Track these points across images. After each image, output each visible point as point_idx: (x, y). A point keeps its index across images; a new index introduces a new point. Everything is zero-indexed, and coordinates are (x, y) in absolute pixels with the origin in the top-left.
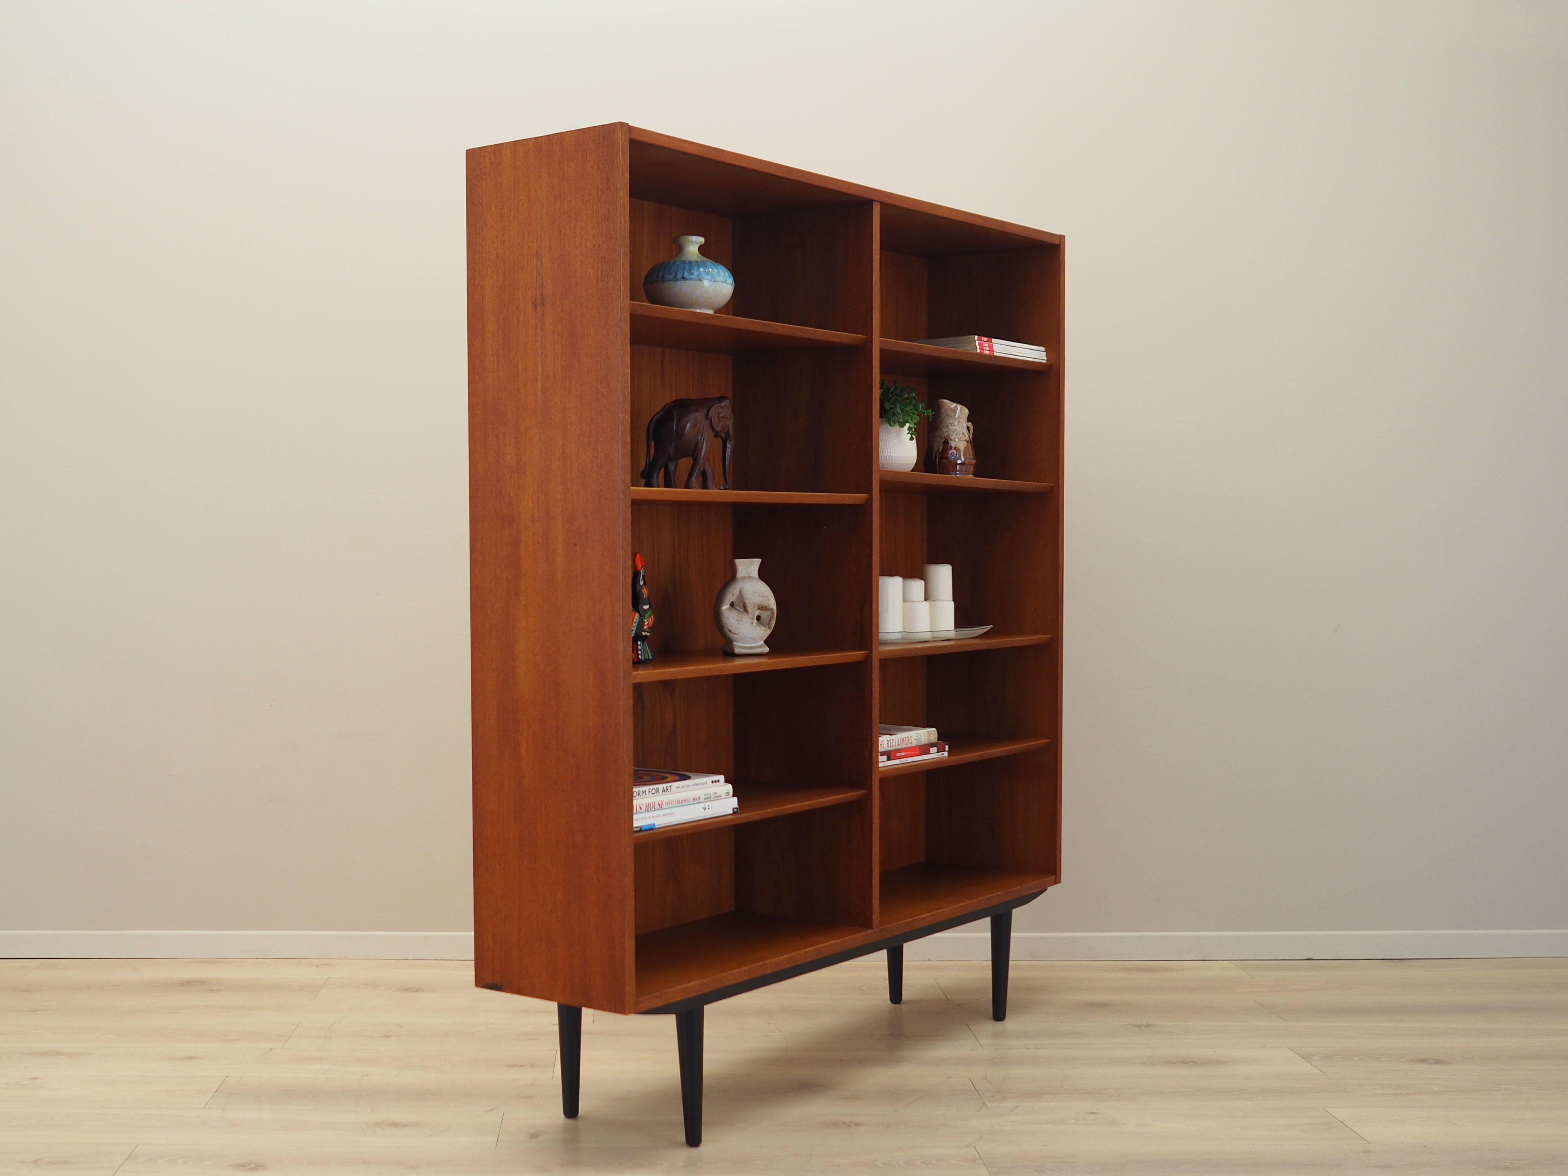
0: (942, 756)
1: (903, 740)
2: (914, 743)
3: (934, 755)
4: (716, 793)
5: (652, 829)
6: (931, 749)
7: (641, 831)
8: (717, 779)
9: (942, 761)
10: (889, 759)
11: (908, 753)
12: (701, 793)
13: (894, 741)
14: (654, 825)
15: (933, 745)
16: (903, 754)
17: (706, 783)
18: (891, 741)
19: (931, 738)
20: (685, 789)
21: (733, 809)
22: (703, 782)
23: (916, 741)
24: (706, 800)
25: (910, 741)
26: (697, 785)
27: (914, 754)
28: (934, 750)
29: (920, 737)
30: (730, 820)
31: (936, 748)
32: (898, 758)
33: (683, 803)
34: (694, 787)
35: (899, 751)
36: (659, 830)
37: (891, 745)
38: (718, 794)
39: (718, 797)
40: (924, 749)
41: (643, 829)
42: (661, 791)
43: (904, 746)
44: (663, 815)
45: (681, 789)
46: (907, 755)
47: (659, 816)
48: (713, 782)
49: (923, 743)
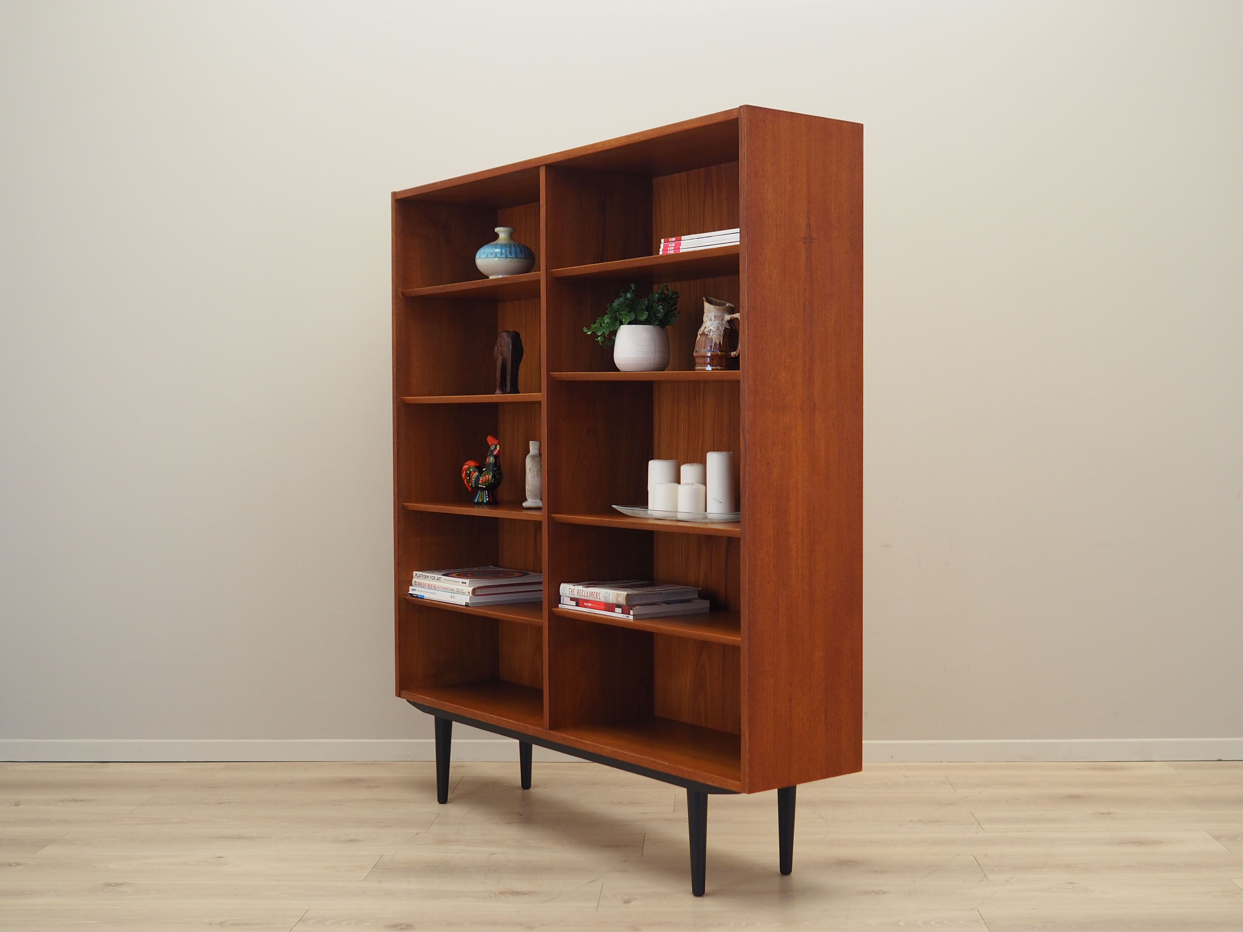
0: (627, 618)
1: (591, 593)
2: (602, 599)
3: (618, 615)
4: (462, 590)
5: (422, 598)
6: (616, 609)
7: (417, 597)
8: (465, 582)
9: (627, 623)
10: (577, 605)
11: (594, 605)
12: (455, 587)
13: (583, 593)
14: (424, 596)
15: (618, 606)
16: (590, 605)
17: (459, 582)
18: (581, 591)
19: (619, 599)
20: (448, 581)
21: (466, 603)
22: (457, 581)
23: (604, 597)
24: (458, 593)
25: (598, 596)
26: (454, 581)
27: (600, 608)
28: (618, 610)
29: (608, 595)
30: (463, 609)
31: (621, 609)
32: (586, 607)
33: (445, 590)
34: (452, 582)
35: (587, 601)
36: (425, 600)
37: (581, 595)
38: (463, 591)
39: (463, 593)
40: (610, 607)
41: (419, 596)
42: (436, 579)
43: (592, 599)
44: (431, 593)
45: (445, 581)
46: (593, 607)
47: (429, 593)
48: (462, 583)
49: (611, 602)
